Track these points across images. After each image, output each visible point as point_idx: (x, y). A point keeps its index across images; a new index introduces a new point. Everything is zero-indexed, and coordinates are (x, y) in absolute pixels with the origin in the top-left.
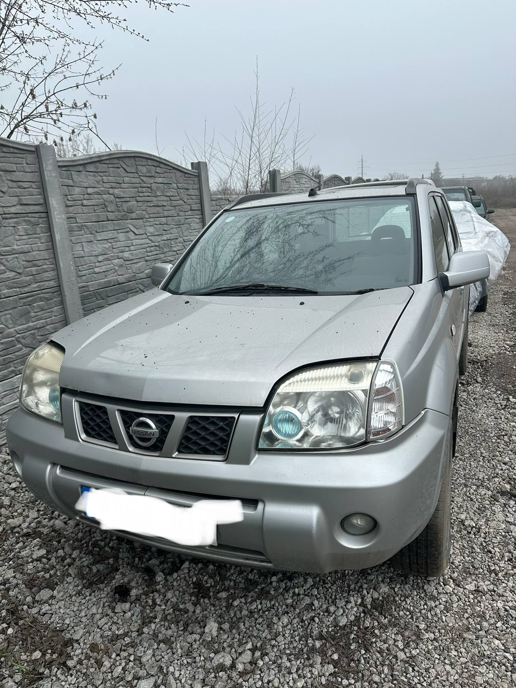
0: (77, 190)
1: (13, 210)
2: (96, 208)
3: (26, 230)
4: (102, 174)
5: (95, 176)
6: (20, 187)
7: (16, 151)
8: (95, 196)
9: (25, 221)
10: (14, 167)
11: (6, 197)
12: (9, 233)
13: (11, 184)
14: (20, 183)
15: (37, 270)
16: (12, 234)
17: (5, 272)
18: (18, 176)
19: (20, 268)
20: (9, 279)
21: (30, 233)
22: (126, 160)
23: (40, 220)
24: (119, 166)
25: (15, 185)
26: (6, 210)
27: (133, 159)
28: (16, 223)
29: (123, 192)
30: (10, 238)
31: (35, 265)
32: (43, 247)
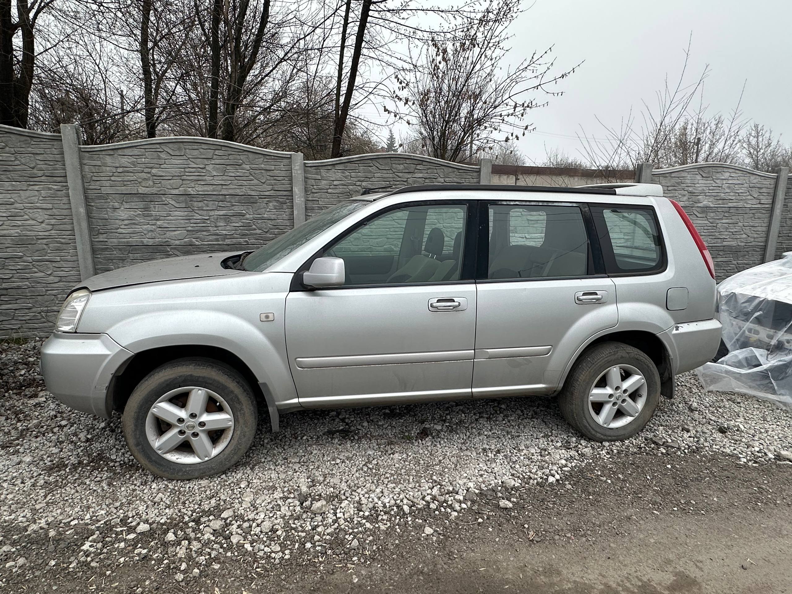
0: (324, 182)
1: (267, 193)
2: (340, 195)
3: (274, 206)
4: (350, 171)
5: (343, 173)
6: (275, 180)
7: (276, 158)
8: (341, 187)
9: (276, 200)
10: (273, 168)
11: (265, 186)
12: (262, 207)
13: (269, 178)
14: (275, 178)
15: (278, 232)
16: (265, 208)
17: (255, 230)
18: (276, 173)
19: (266, 229)
20: (256, 234)
21: (278, 208)
22: (380, 161)
23: (288, 201)
24: (371, 164)
25: (272, 178)
26: (262, 193)
27: (389, 159)
28: (268, 201)
29: (372, 184)
30: (262, 210)
31: (277, 229)
32: (286, 217)
